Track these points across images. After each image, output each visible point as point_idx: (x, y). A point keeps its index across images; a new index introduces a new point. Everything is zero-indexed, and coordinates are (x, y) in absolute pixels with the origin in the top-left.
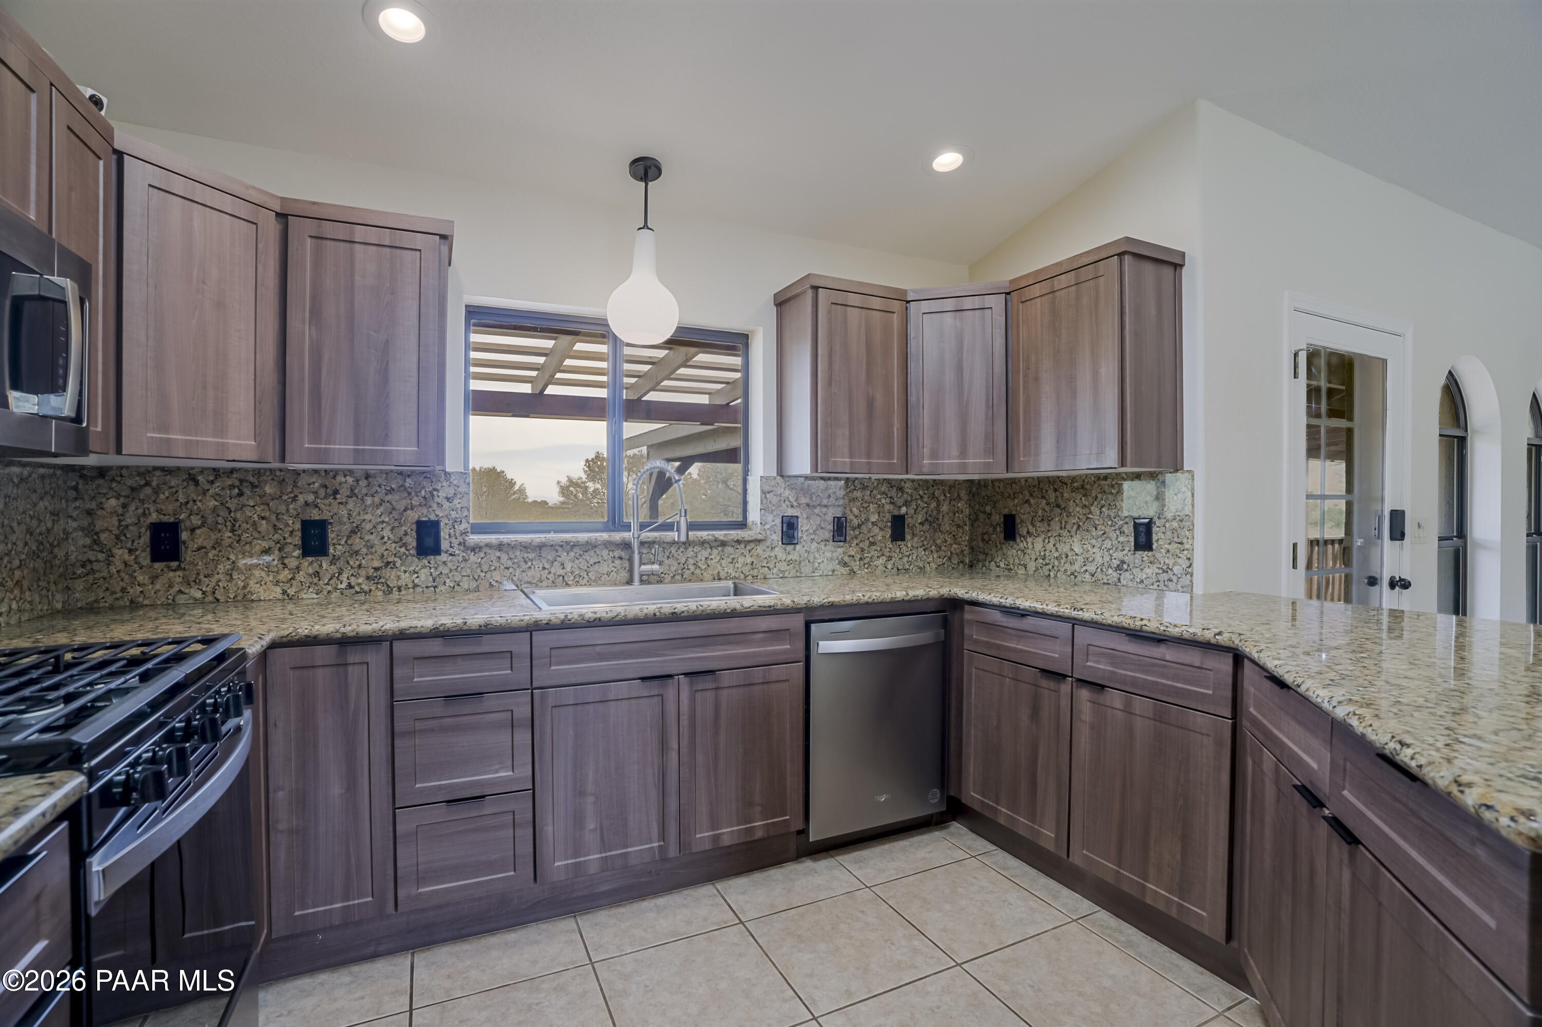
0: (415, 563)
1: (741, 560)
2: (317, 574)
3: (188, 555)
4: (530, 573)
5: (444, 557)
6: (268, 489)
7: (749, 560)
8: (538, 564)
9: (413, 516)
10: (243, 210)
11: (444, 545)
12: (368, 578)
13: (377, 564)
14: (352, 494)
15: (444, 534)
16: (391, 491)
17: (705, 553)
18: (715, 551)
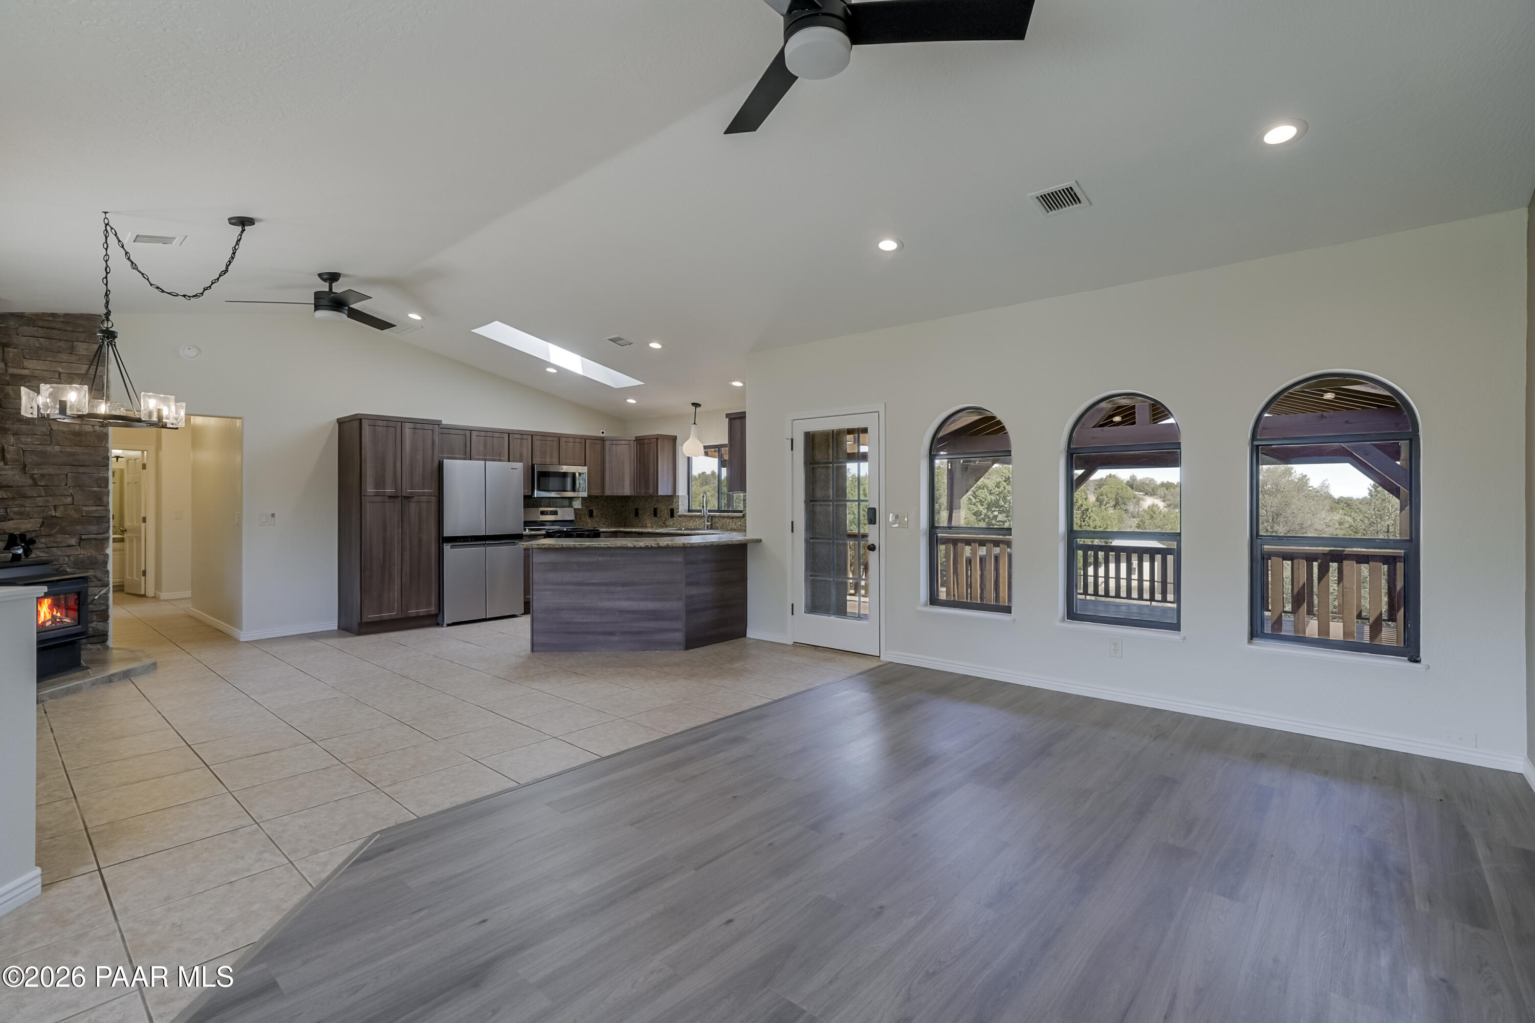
0: (670, 519)
1: (738, 523)
2: (656, 521)
3: (640, 516)
4: (690, 524)
5: (675, 518)
6: (649, 500)
7: (740, 524)
8: (692, 521)
9: (670, 507)
10: (626, 442)
11: (675, 515)
12: (663, 523)
13: (664, 519)
14: (661, 502)
15: (675, 512)
16: (666, 501)
17: (728, 520)
18: (731, 520)
